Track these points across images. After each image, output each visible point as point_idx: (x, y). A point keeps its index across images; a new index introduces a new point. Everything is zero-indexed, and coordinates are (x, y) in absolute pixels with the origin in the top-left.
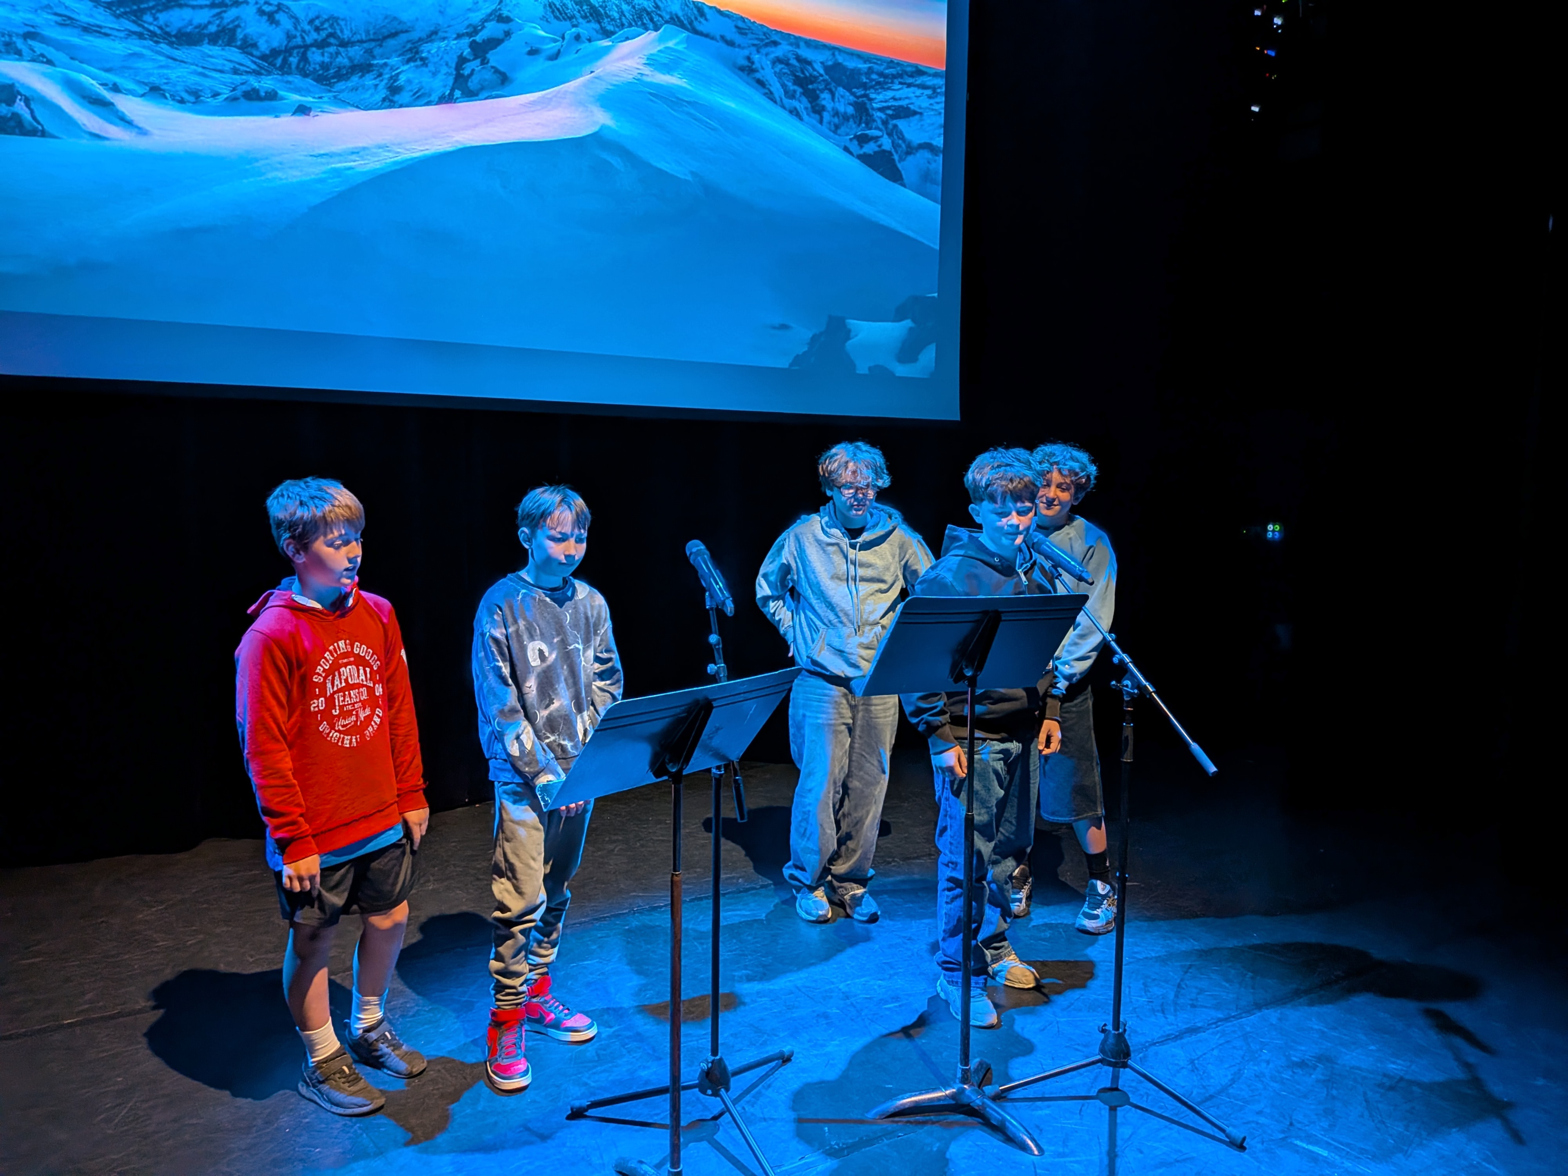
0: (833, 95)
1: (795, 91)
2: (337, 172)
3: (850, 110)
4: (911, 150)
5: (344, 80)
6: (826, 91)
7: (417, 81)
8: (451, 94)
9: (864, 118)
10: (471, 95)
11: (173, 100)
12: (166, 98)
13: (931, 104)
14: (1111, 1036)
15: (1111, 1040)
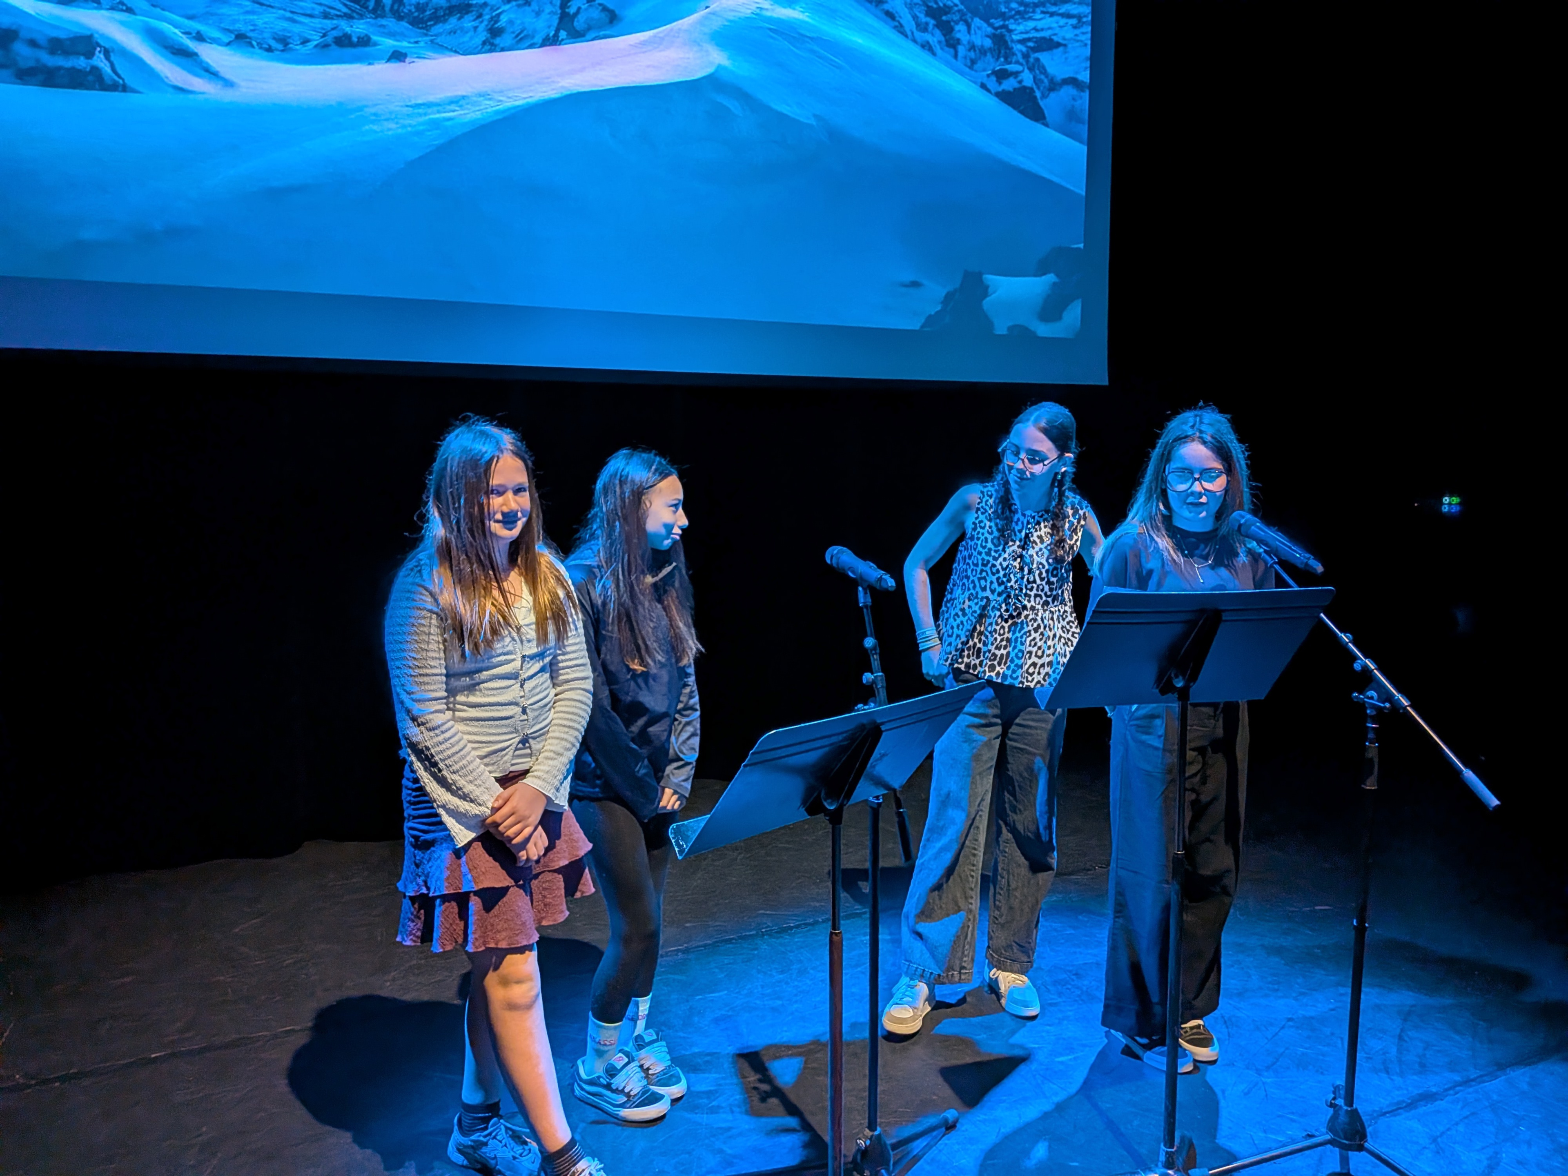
0: (969, 26)
1: (927, 24)
2: (435, 124)
3: (988, 43)
4: (1054, 86)
5: (441, 22)
6: (961, 23)
7: (519, 22)
8: (556, 35)
9: (1003, 52)
10: (577, 35)
11: (261, 48)
12: (253, 46)
13: (1076, 35)
14: (1342, 1113)
15: (1343, 1118)
